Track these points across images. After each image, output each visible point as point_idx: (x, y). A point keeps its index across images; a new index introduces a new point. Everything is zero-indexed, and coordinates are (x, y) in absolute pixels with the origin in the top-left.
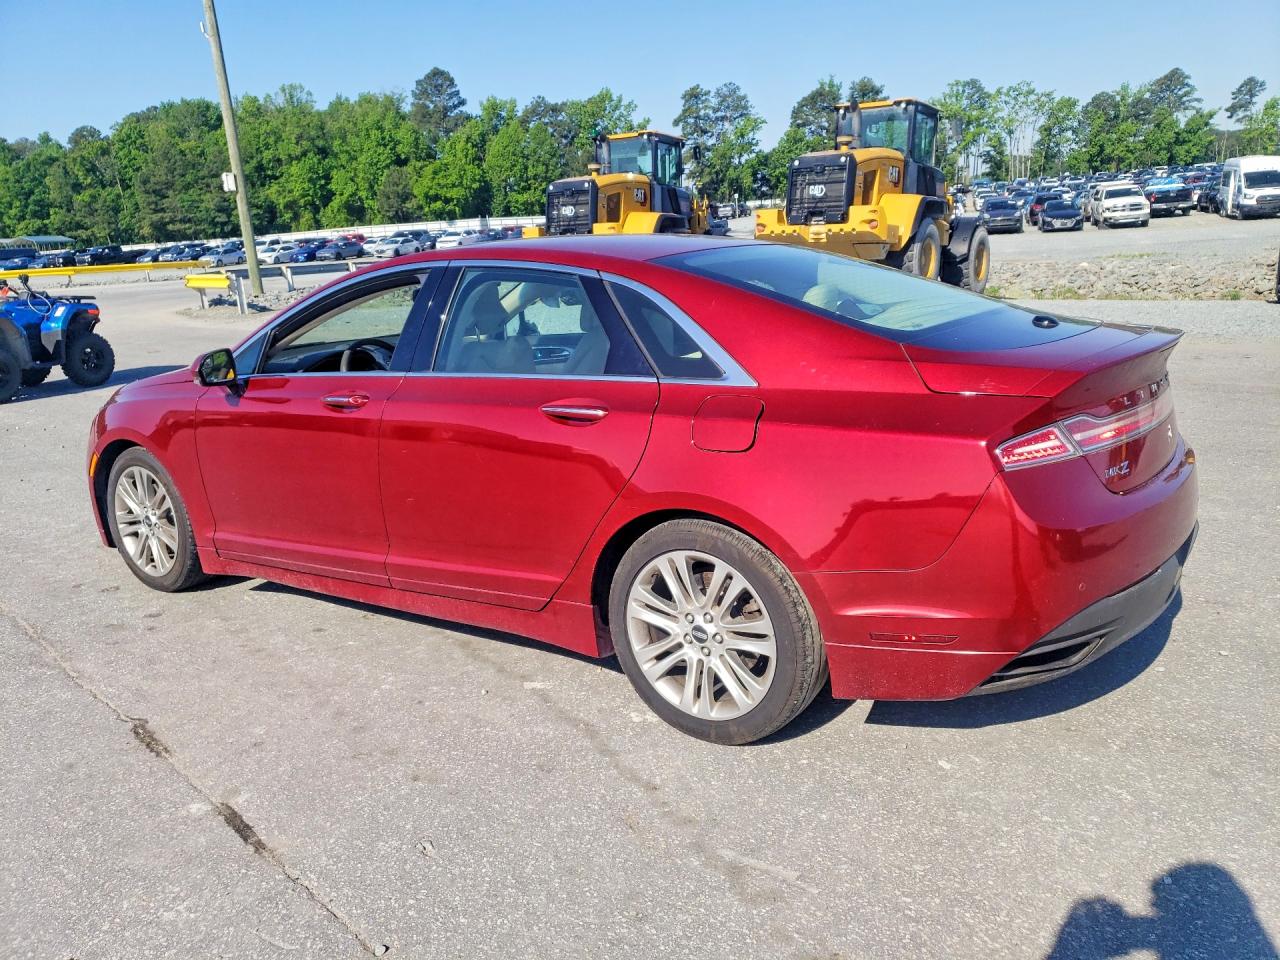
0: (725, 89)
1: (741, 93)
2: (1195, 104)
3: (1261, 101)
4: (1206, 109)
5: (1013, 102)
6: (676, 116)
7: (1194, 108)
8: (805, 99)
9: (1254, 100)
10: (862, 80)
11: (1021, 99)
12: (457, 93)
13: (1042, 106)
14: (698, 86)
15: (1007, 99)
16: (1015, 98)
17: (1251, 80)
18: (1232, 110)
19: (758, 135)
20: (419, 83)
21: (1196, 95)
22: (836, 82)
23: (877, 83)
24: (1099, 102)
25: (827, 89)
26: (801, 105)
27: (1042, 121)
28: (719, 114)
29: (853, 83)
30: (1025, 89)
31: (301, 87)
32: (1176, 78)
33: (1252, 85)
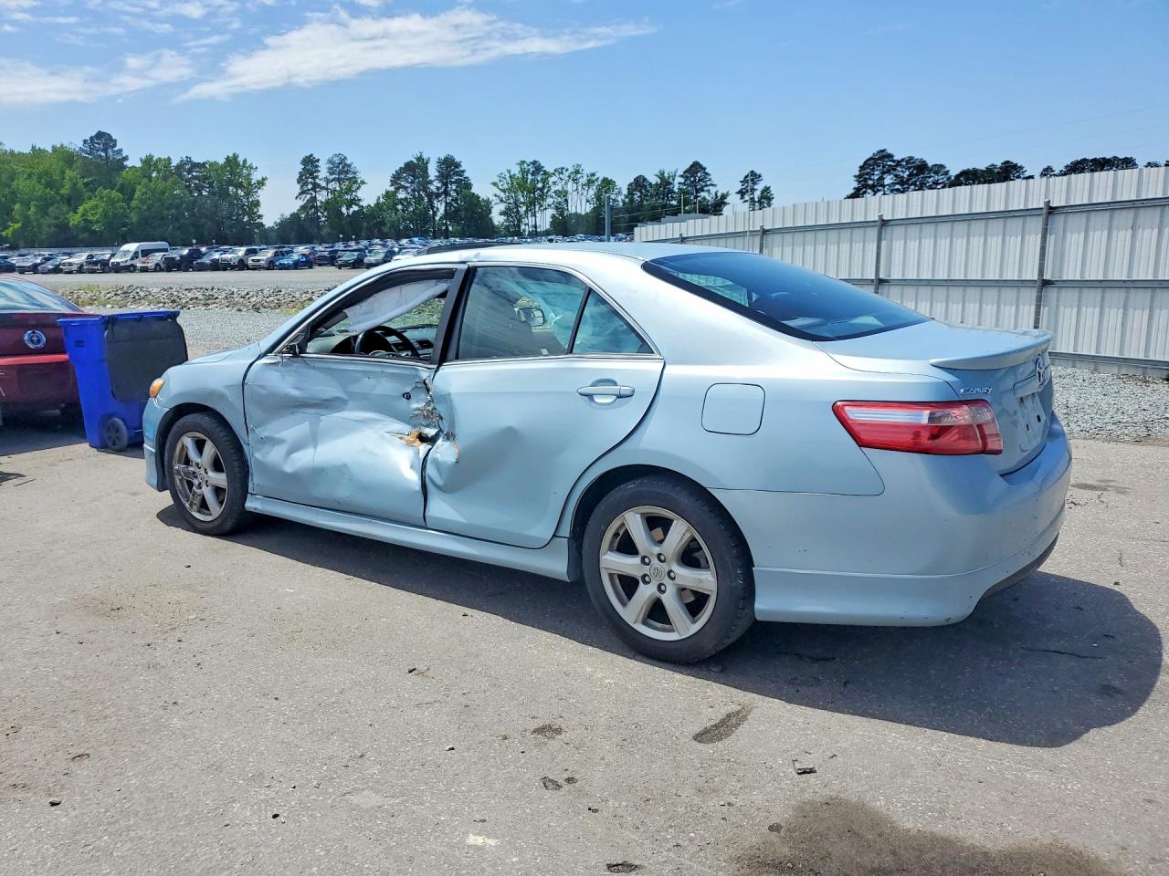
0: (335, 158)
1: (348, 162)
2: (713, 188)
3: (760, 187)
4: (721, 192)
5: (567, 179)
7: (710, 190)
8: (401, 168)
9: (755, 187)
10: (447, 157)
11: (573, 177)
12: (120, 151)
13: (589, 183)
14: (311, 154)
15: (562, 176)
17: (753, 172)
18: (742, 193)
19: (361, 194)
20: (85, 141)
21: (712, 181)
22: (425, 157)
23: (457, 160)
24: (640, 183)
25: (418, 161)
26: (398, 172)
28: (334, 176)
29: (439, 158)
30: (575, 169)
32: (696, 167)
33: (754, 177)
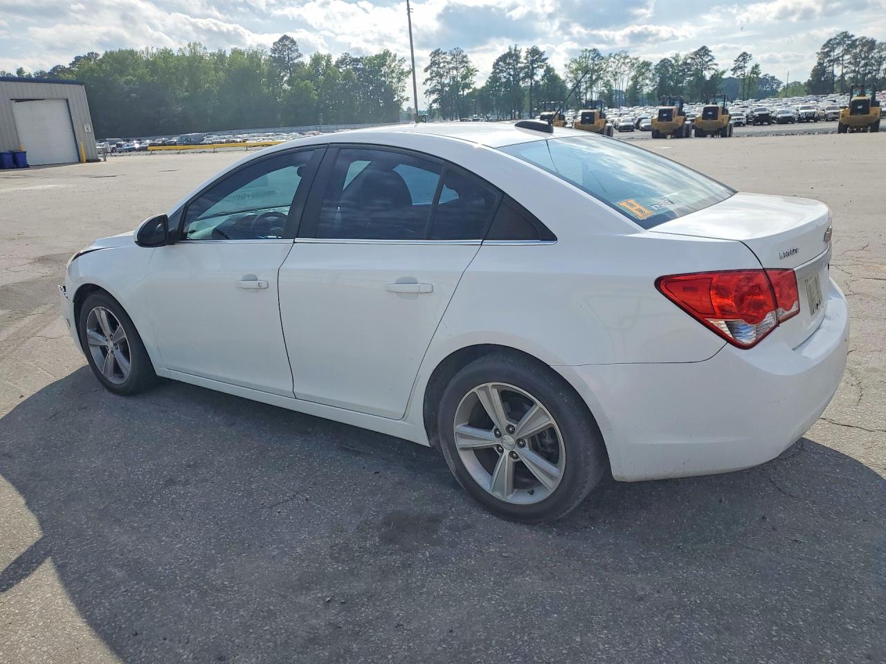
0: (455, 51)
1: (464, 54)
2: (714, 67)
3: (749, 66)
4: (721, 69)
5: (617, 62)
6: (426, 66)
7: (714, 69)
8: (500, 58)
9: (746, 65)
10: (533, 48)
11: (622, 60)
12: (297, 50)
13: (633, 65)
14: (439, 49)
15: (614, 60)
16: (618, 60)
17: (744, 53)
18: (735, 70)
19: (474, 79)
20: (274, 44)
21: (715, 62)
22: (518, 48)
23: (541, 50)
24: (664, 63)
25: (513, 52)
26: (498, 61)
27: (633, 73)
28: (451, 66)
29: (528, 49)
30: (624, 55)
31: (200, 44)
32: (704, 51)
33: (744, 57)
